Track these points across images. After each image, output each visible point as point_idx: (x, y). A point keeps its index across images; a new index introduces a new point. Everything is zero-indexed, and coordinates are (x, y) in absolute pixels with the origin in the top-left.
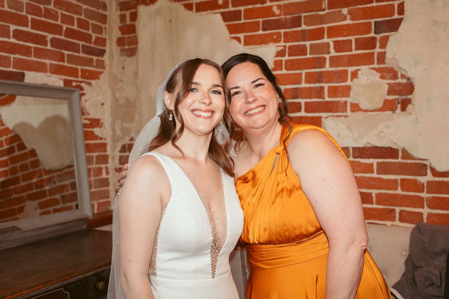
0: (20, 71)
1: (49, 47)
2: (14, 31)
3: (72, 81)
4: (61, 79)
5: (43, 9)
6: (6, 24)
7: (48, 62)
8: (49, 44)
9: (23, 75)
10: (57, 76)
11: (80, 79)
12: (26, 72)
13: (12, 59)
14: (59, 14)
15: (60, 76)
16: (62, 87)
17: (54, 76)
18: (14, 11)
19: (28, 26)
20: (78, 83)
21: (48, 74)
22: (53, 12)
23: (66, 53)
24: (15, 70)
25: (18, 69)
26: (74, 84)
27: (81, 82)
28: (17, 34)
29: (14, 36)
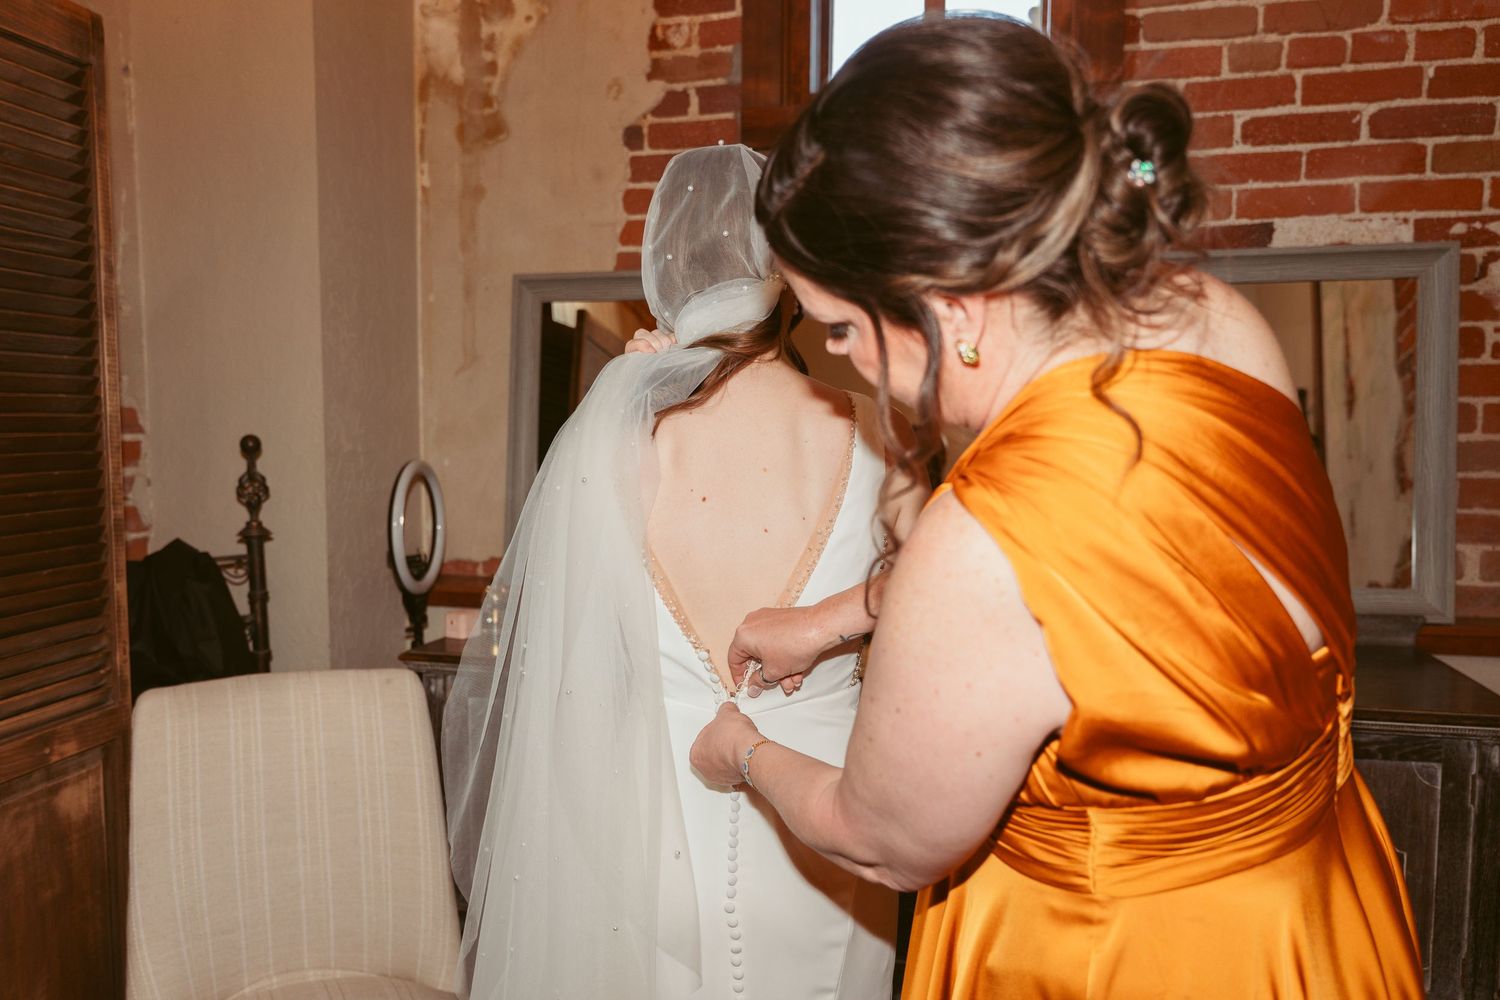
0: (1257, 221)
1: (1365, 139)
2: (1245, 125)
3: (1450, 222)
4: (1406, 221)
5: (1349, 41)
6: (1222, 113)
7: (1355, 181)
8: (1365, 130)
9: (1268, 231)
10: (1390, 215)
11: (1487, 211)
12: (1277, 222)
13: (1235, 196)
14: (1411, 38)
15: (1402, 215)
16: (1408, 244)
17: (1376, 216)
18: (1247, 75)
19: (1293, 101)
20: (1478, 225)
21: (1357, 214)
22: (1384, 39)
23: (1430, 143)
24: (1245, 221)
25: (1252, 218)
26: (1459, 229)
27: (1485, 220)
28: (1254, 130)
29: (1245, 138)
